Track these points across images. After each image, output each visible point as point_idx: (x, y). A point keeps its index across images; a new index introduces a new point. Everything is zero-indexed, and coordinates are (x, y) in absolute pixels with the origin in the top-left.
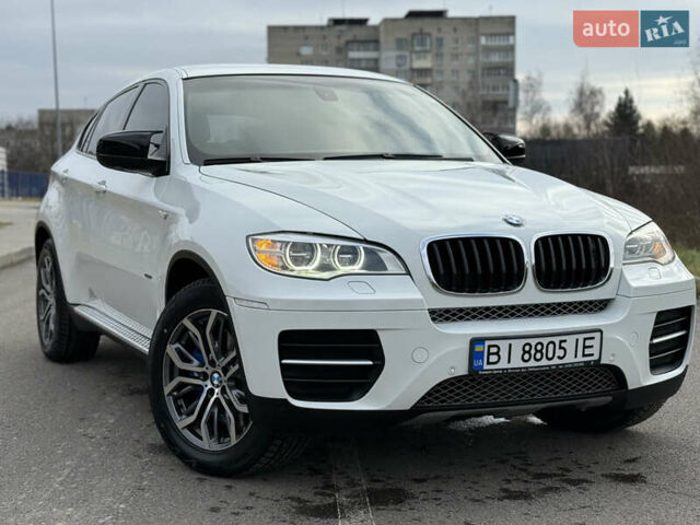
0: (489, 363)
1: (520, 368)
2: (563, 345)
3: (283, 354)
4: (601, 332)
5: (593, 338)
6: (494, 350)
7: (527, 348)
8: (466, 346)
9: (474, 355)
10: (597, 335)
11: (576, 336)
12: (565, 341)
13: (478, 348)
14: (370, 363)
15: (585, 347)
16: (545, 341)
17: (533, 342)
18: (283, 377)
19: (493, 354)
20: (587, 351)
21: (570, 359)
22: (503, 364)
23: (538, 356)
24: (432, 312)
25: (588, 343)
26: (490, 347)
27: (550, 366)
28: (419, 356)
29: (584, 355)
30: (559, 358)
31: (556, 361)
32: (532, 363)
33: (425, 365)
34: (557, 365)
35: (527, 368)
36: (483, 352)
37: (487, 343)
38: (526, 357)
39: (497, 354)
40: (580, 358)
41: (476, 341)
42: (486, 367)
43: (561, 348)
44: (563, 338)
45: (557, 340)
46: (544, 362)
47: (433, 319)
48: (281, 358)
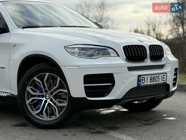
0: (142, 83)
1: (150, 84)
2: (159, 77)
3: (85, 82)
4: (166, 73)
5: (165, 75)
6: (143, 79)
7: (151, 78)
8: (137, 78)
9: (139, 80)
10: (165, 74)
11: (161, 75)
12: (159, 76)
13: (140, 78)
14: (111, 84)
15: (163, 78)
16: (155, 76)
17: (152, 76)
18: (85, 90)
19: (143, 80)
20: (164, 79)
21: (160, 82)
22: (145, 83)
23: (153, 81)
24: (128, 68)
25: (164, 77)
26: (143, 78)
27: (156, 84)
28: (125, 81)
29: (163, 81)
30: (158, 81)
31: (157, 82)
32: (152, 83)
33: (126, 84)
34: (158, 83)
35: (151, 84)
36: (141, 79)
37: (142, 77)
38: (151, 81)
39: (144, 80)
40: (162, 82)
41: (139, 76)
42: (142, 84)
43: (158, 78)
44: (159, 75)
45: (157, 75)
46: (155, 83)
47: (129, 70)
48: (84, 84)
